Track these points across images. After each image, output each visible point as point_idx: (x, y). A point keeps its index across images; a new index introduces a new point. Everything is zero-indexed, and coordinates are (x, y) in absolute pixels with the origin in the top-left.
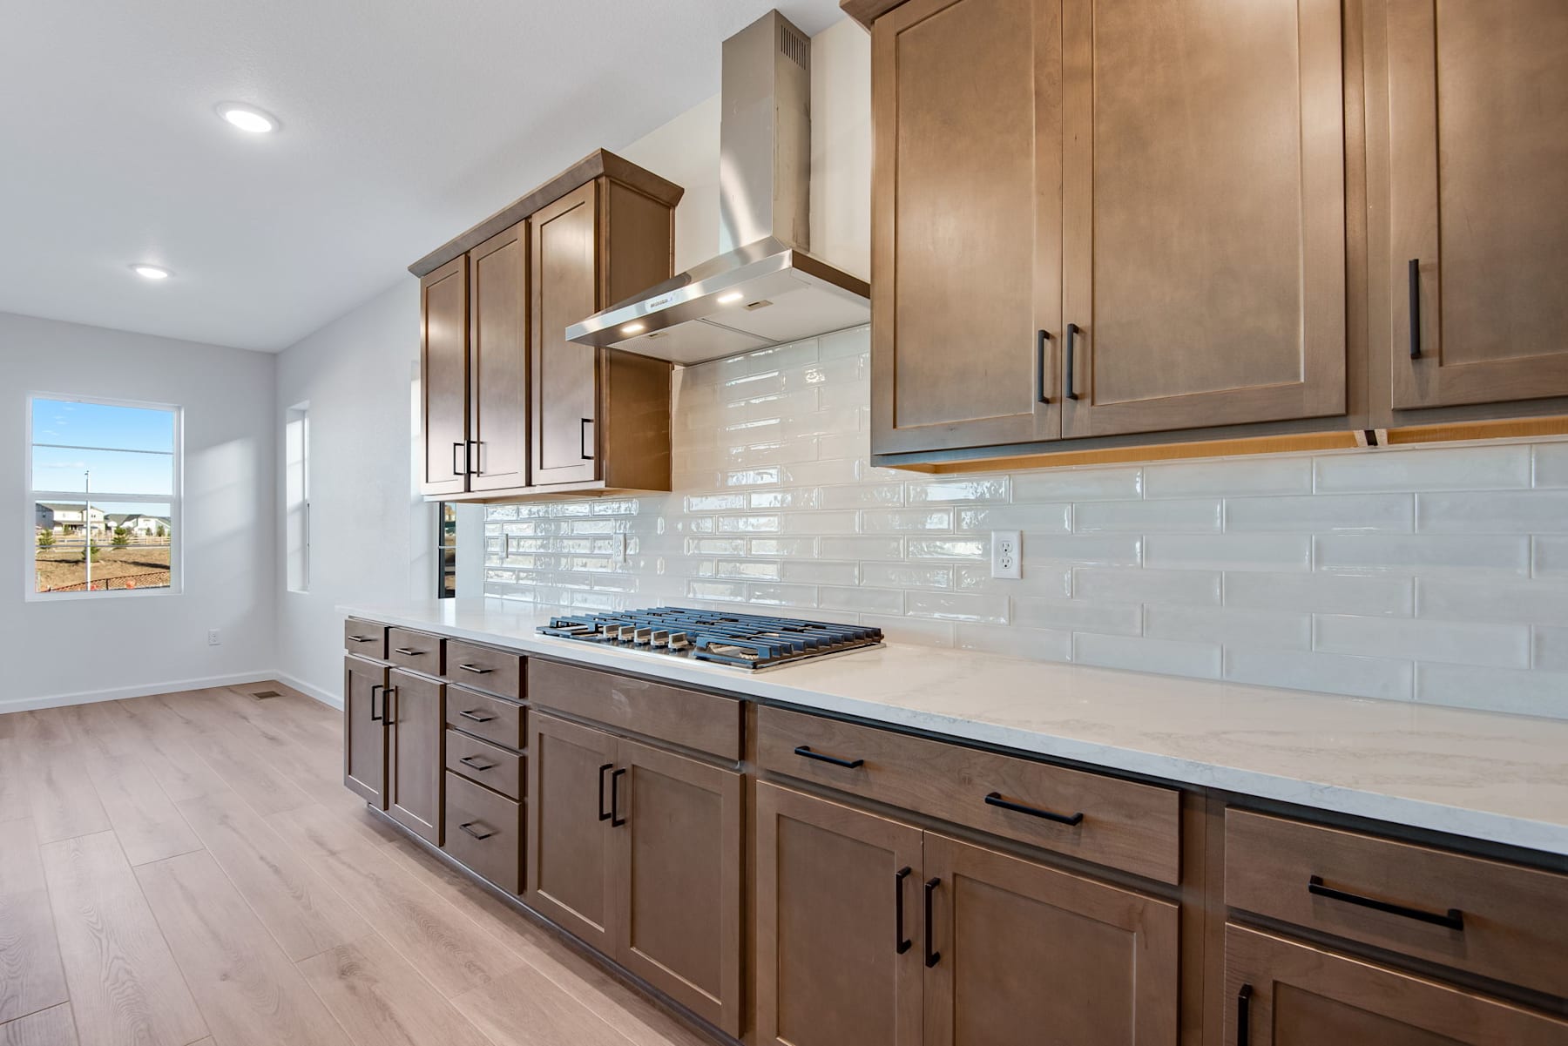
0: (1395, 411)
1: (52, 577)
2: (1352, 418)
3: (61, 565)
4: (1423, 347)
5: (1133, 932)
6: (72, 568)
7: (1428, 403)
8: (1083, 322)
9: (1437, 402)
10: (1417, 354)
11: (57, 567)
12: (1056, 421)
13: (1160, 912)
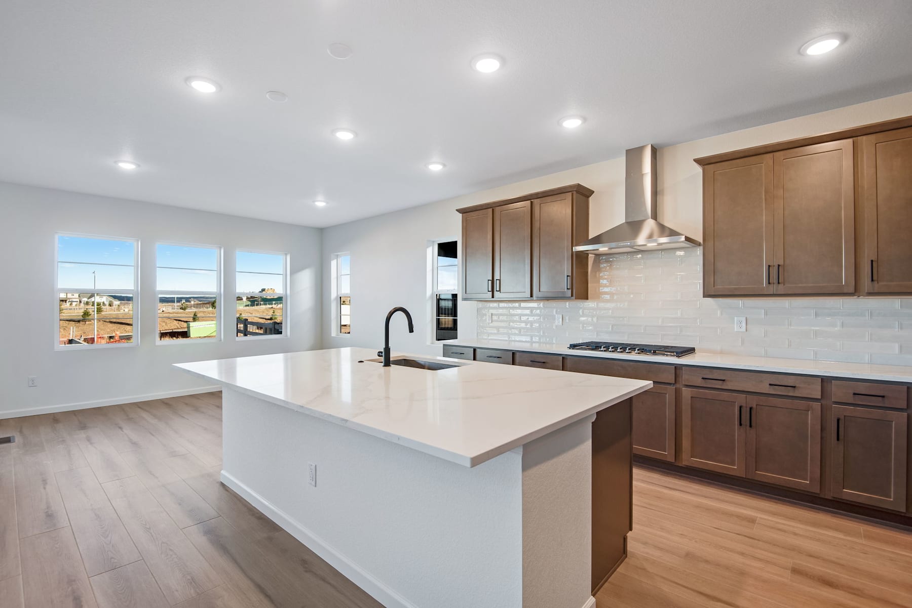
0: (867, 293)
1: (67, 329)
2: (856, 294)
3: (71, 322)
4: (874, 279)
5: (809, 411)
6: (77, 324)
7: (875, 291)
8: (781, 263)
9: (877, 292)
10: (872, 280)
11: (68, 324)
12: (772, 289)
13: (817, 406)
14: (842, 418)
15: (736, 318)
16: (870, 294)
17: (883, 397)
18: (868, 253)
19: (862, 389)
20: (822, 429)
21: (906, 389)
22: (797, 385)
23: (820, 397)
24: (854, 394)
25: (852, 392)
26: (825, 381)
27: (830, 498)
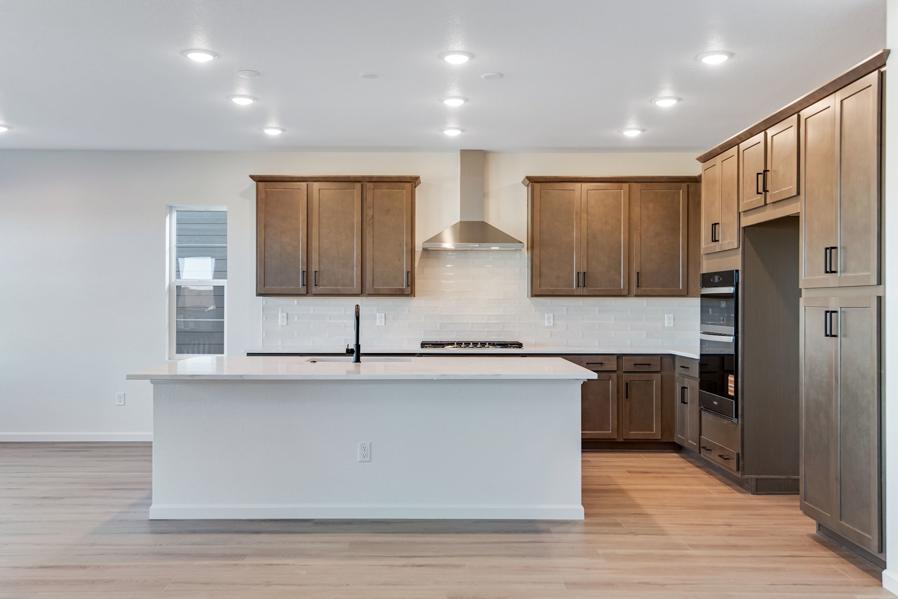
0: (634, 295)
2: (629, 295)
4: (639, 285)
5: (610, 380)
7: (639, 294)
12: (580, 291)
13: (614, 375)
14: (628, 382)
15: (546, 315)
16: (636, 296)
17: (649, 364)
18: (635, 268)
19: (639, 360)
20: (618, 392)
21: (660, 358)
22: (603, 362)
23: (616, 370)
24: (635, 365)
25: (633, 363)
26: (619, 357)
27: (623, 441)
